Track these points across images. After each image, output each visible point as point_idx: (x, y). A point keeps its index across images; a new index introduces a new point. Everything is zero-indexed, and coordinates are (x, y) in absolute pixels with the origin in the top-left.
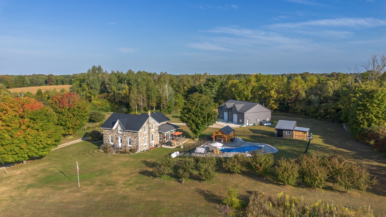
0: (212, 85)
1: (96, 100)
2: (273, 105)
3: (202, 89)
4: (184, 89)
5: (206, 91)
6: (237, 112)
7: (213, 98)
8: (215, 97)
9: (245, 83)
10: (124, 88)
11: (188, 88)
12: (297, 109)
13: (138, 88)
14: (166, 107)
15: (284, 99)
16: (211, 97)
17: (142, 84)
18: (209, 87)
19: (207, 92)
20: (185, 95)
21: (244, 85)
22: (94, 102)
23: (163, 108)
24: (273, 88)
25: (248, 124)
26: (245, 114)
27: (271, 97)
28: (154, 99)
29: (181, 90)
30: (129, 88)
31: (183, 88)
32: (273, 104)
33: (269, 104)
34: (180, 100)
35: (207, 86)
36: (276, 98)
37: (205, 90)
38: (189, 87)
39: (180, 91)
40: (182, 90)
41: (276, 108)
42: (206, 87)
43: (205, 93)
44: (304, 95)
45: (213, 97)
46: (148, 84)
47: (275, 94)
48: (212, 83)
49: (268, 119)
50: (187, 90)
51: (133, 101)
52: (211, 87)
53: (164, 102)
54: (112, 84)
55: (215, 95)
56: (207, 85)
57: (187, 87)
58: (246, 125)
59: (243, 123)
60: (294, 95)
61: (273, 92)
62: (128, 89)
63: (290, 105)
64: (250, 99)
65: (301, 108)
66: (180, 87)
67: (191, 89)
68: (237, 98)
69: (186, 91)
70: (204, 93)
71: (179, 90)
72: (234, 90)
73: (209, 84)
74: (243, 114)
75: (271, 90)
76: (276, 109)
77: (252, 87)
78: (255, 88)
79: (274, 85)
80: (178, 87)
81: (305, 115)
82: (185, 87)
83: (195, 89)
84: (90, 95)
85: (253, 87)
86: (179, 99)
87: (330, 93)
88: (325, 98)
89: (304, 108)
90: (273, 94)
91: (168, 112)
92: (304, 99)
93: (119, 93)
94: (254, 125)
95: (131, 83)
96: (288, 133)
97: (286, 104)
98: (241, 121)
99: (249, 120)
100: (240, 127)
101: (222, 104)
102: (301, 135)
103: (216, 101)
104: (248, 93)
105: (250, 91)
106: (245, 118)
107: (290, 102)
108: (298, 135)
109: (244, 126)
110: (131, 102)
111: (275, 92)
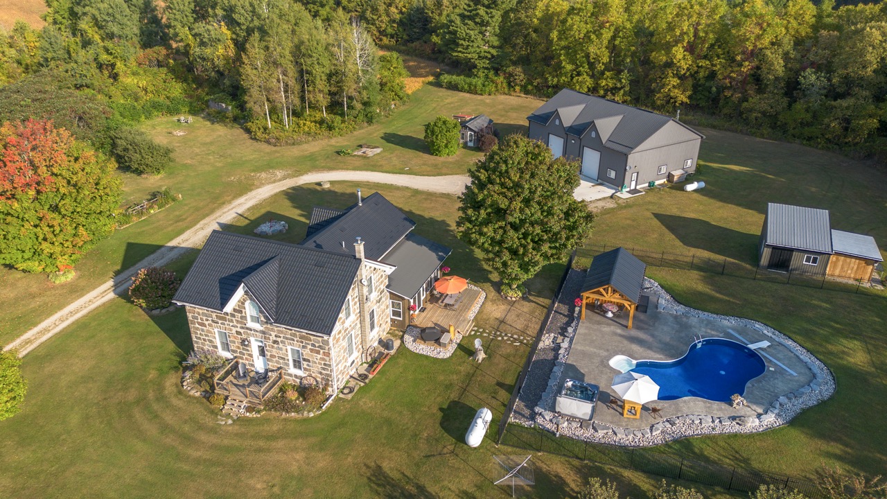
0: (486, 18)
1: (134, 74)
2: (676, 91)
3: (457, 31)
4: (388, 15)
5: (470, 37)
6: (597, 144)
7: (486, 57)
8: (493, 56)
9: (589, 14)
10: (219, 40)
11: (401, 12)
12: (751, 110)
13: (267, 48)
14: (358, 106)
15: (712, 75)
16: (482, 54)
17: (277, 33)
18: (476, 23)
19: (473, 41)
20: (394, 32)
21: (586, 23)
22: (128, 81)
23: (350, 107)
24: (679, 39)
25: (633, 187)
26: (630, 157)
27: (669, 64)
28: (321, 84)
29: (380, 17)
30: (234, 36)
31: (385, 10)
32: (674, 87)
33: (663, 86)
34: (395, 70)
35: (470, 22)
36: (688, 69)
37: (467, 34)
38: (404, 7)
39: (377, 22)
40: (385, 18)
41: (685, 100)
42: (467, 24)
43: (466, 43)
44: (779, 66)
45: (489, 56)
46: (296, 28)
47: (684, 59)
48: (487, 13)
49: (690, 162)
50: (398, 17)
51: (254, 92)
52: (483, 23)
53: (350, 88)
54: (176, 20)
55: (494, 47)
56: (470, 18)
57: (397, 7)
58: (628, 189)
59: (619, 183)
60: (747, 67)
61: (679, 52)
62: (232, 39)
63: (725, 94)
64: (603, 67)
65: (764, 106)
66: (377, 10)
67: (409, 15)
68: (564, 63)
69: (394, 21)
70: (462, 45)
71: (375, 17)
72: (555, 39)
73: (478, 14)
74: (626, 156)
75: (677, 42)
76: (682, 103)
77: (613, 29)
78: (621, 34)
79: (685, 28)
80: (372, 7)
81: (774, 126)
82: (393, 9)
83: (420, 16)
84: (110, 58)
85: (617, 30)
86: (389, 69)
87: (864, 67)
88: (848, 81)
89: (772, 108)
90: (680, 56)
91: (365, 119)
92: (777, 79)
93: (205, 56)
94: (649, 186)
95: (239, 21)
96: (808, 260)
97: (714, 89)
98: (613, 174)
99: (638, 173)
100: (611, 197)
101: (515, 79)
102: (853, 268)
103: (496, 66)
104: (599, 50)
105: (605, 42)
106: (627, 168)
107: (729, 85)
108: (842, 268)
109: (624, 195)
110: (251, 96)
111: (685, 53)
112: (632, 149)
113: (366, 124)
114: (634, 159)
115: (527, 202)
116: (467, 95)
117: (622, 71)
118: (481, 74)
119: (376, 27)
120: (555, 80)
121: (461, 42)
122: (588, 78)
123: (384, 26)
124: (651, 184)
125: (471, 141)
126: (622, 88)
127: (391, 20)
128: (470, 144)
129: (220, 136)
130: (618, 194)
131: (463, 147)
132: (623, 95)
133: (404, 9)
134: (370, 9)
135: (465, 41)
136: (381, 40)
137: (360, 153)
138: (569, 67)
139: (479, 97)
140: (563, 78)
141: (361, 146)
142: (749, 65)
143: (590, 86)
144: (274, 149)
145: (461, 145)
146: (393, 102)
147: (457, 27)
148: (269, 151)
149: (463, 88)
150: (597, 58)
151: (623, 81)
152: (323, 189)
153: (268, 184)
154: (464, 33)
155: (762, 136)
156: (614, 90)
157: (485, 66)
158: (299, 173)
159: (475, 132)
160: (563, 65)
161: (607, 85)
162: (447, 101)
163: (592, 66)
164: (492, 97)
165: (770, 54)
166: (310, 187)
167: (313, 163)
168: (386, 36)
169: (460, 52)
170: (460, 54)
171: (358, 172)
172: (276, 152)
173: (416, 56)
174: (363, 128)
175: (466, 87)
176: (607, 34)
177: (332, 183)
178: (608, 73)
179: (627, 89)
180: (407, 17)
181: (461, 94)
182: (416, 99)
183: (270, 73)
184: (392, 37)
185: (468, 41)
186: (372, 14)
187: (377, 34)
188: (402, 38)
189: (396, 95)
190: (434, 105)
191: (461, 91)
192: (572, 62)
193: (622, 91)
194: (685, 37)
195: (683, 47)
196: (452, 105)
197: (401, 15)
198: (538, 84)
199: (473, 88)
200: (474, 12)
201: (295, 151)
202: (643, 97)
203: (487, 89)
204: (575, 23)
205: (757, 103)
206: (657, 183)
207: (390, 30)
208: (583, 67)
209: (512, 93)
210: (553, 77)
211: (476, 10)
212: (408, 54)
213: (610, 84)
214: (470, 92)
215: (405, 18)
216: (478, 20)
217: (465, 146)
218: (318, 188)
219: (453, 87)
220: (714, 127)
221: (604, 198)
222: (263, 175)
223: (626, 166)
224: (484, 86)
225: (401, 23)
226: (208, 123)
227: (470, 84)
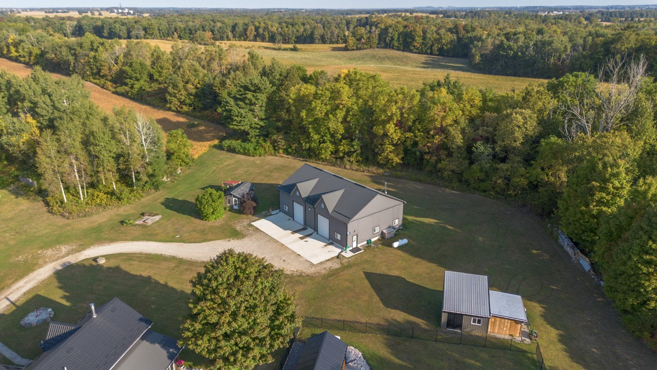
0: (253, 100)
2: (392, 155)
3: (231, 110)
4: (186, 90)
5: (242, 114)
6: (326, 213)
7: (256, 128)
8: (262, 127)
9: (328, 99)
10: (23, 130)
11: (197, 88)
12: (444, 170)
13: (58, 140)
14: (145, 178)
15: (415, 144)
16: (253, 126)
18: (246, 104)
19: (244, 117)
20: (191, 103)
21: (326, 104)
23: (138, 179)
24: (390, 119)
25: (355, 246)
26: (349, 225)
27: (386, 136)
28: (110, 164)
29: (180, 91)
30: (39, 125)
31: (184, 86)
32: (390, 152)
33: (383, 151)
34: (181, 143)
35: (241, 103)
36: (399, 139)
37: (239, 112)
38: (199, 83)
39: (177, 95)
40: (183, 92)
41: (398, 161)
42: (239, 104)
43: (239, 119)
44: (459, 140)
45: (259, 127)
47: (395, 132)
48: (253, 96)
49: (397, 221)
50: (194, 91)
51: (49, 173)
52: (251, 104)
53: (136, 165)
55: (262, 120)
56: (241, 100)
57: (193, 84)
58: (351, 249)
59: (343, 244)
60: (437, 139)
61: (391, 128)
63: (426, 157)
64: (340, 137)
65: (452, 167)
66: (177, 86)
67: (203, 89)
68: (312, 134)
69: (191, 95)
70: (236, 120)
71: (175, 91)
72: (305, 117)
73: (246, 98)
74: (345, 224)
75: (388, 122)
76: (397, 164)
77: (345, 109)
78: (351, 113)
79: (394, 111)
80: (173, 84)
82: (190, 86)
83: (211, 90)
85: (348, 111)
87: (515, 141)
88: (506, 150)
89: (458, 167)
90: (392, 131)
91: (152, 187)
92: (459, 147)
93: (11, 143)
94: (368, 243)
95: (42, 114)
96: (474, 321)
97: (418, 153)
98: (339, 237)
99: (357, 235)
100: (338, 257)
101: (279, 145)
102: (507, 326)
103: (265, 134)
104: (335, 124)
105: (340, 119)
106: (348, 233)
107: (427, 151)
108: (500, 326)
109: (348, 254)
110: (45, 179)
111: (396, 128)
112: (350, 219)
113: (153, 191)
114: (352, 226)
115: (234, 315)
116: (243, 157)
117: (354, 140)
118: (253, 140)
119: (177, 99)
120: (308, 145)
121: (235, 118)
122: (330, 145)
123: (183, 98)
124: (369, 242)
125: (236, 205)
126: (355, 151)
127: (188, 93)
128: (236, 207)
129: (22, 210)
130: (343, 254)
131: (229, 210)
132: (356, 156)
133: (198, 85)
134: (171, 86)
135: (238, 117)
136: (182, 108)
137: (141, 222)
138: (316, 137)
139: (251, 158)
140: (313, 144)
141: (143, 214)
142: (439, 138)
143: (332, 150)
144: (67, 221)
145: (228, 209)
146: (180, 168)
147: (231, 107)
148: (61, 224)
149: (239, 151)
150: (336, 132)
151: (355, 147)
152: (99, 265)
153: (51, 262)
154: (237, 112)
155: (453, 189)
156: (349, 154)
157: (256, 134)
158: (83, 247)
159: (238, 198)
160: (311, 135)
161: (344, 149)
162: (226, 163)
163: (332, 136)
164: (262, 157)
165: (452, 131)
166: (87, 264)
167: (98, 236)
168: (186, 105)
169: (235, 125)
170: (235, 127)
171: (135, 243)
172: (68, 225)
173: (208, 120)
174: (150, 194)
175: (242, 150)
176: (340, 114)
177: (107, 257)
178: (343, 141)
179: (359, 151)
180: (201, 91)
181: (239, 156)
182: (201, 162)
183: (62, 160)
184: (190, 105)
185: (241, 117)
186: (174, 89)
187: (179, 104)
188: (198, 106)
189: (182, 161)
190: (214, 168)
191: (238, 153)
192: (318, 132)
193: (355, 154)
194: (395, 117)
195: (394, 124)
196: (229, 167)
197: (196, 90)
198: (296, 148)
199: (246, 151)
200: (244, 96)
201: (85, 223)
202: (371, 157)
203: (258, 152)
204: (318, 105)
205: (448, 165)
206: (373, 240)
207: (188, 101)
208: (326, 136)
209: (277, 154)
210: (306, 143)
211: (245, 94)
212: (202, 119)
213: (346, 150)
214: (244, 154)
215: (199, 91)
216: (247, 101)
217: (231, 209)
218: (94, 263)
219: (232, 150)
220: (420, 181)
221: (332, 258)
222: (49, 252)
223: (347, 232)
224: (255, 149)
225: (196, 95)
226: (13, 197)
227: (244, 149)
